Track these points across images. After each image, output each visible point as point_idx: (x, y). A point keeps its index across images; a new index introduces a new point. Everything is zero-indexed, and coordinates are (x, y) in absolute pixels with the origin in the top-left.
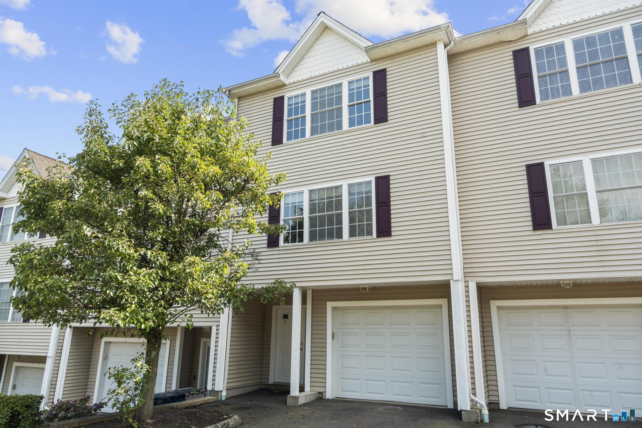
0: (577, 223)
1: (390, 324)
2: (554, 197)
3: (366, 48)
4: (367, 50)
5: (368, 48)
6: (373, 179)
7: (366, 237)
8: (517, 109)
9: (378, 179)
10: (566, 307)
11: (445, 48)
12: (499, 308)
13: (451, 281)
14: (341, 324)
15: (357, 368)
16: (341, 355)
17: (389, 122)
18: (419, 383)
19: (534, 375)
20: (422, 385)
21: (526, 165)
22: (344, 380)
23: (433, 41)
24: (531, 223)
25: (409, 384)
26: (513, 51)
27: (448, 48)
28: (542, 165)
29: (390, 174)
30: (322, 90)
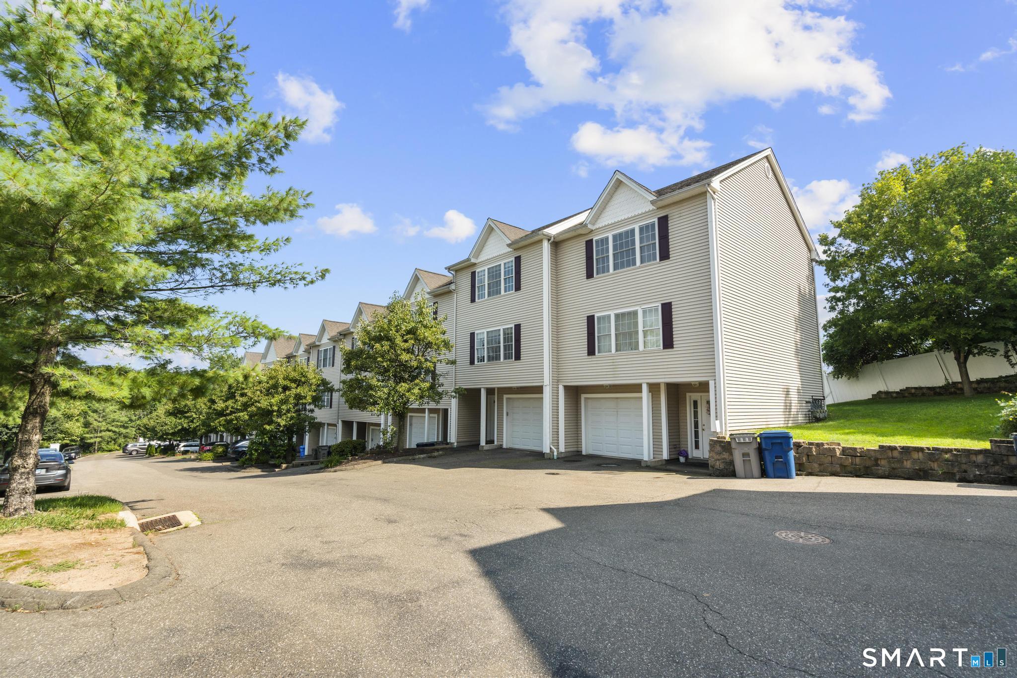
0: (606, 352)
2: (597, 336)
6: (513, 326)
7: (510, 360)
8: (586, 280)
11: (549, 241)
12: (586, 399)
13: (544, 386)
14: (512, 407)
16: (512, 425)
17: (521, 290)
19: (601, 436)
21: (587, 316)
22: (513, 439)
23: (541, 239)
24: (587, 352)
26: (586, 241)
28: (593, 316)
29: (521, 323)
30: (493, 267)
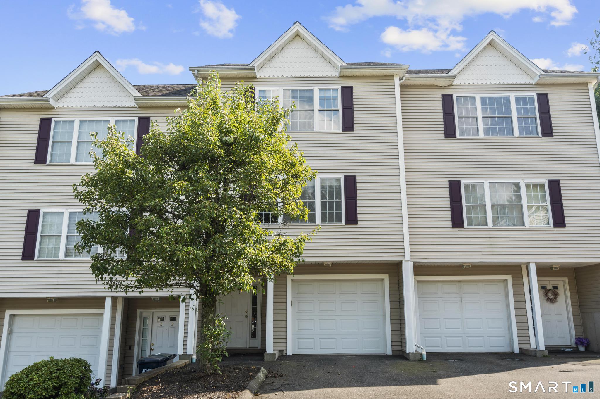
0: (479, 225)
1: (340, 294)
2: (466, 206)
3: (341, 67)
4: (342, 68)
5: (343, 67)
6: (342, 176)
7: (335, 224)
8: (444, 138)
9: (346, 177)
10: (460, 281)
11: (400, 80)
12: (417, 281)
13: (403, 262)
14: (297, 294)
15: (312, 329)
16: (297, 319)
17: (355, 132)
18: (363, 338)
19: (438, 328)
20: (365, 340)
21: (449, 181)
22: (299, 340)
23: (392, 74)
24: (451, 223)
25: (356, 340)
26: (442, 95)
27: (401, 81)
28: (459, 182)
29: (357, 174)
